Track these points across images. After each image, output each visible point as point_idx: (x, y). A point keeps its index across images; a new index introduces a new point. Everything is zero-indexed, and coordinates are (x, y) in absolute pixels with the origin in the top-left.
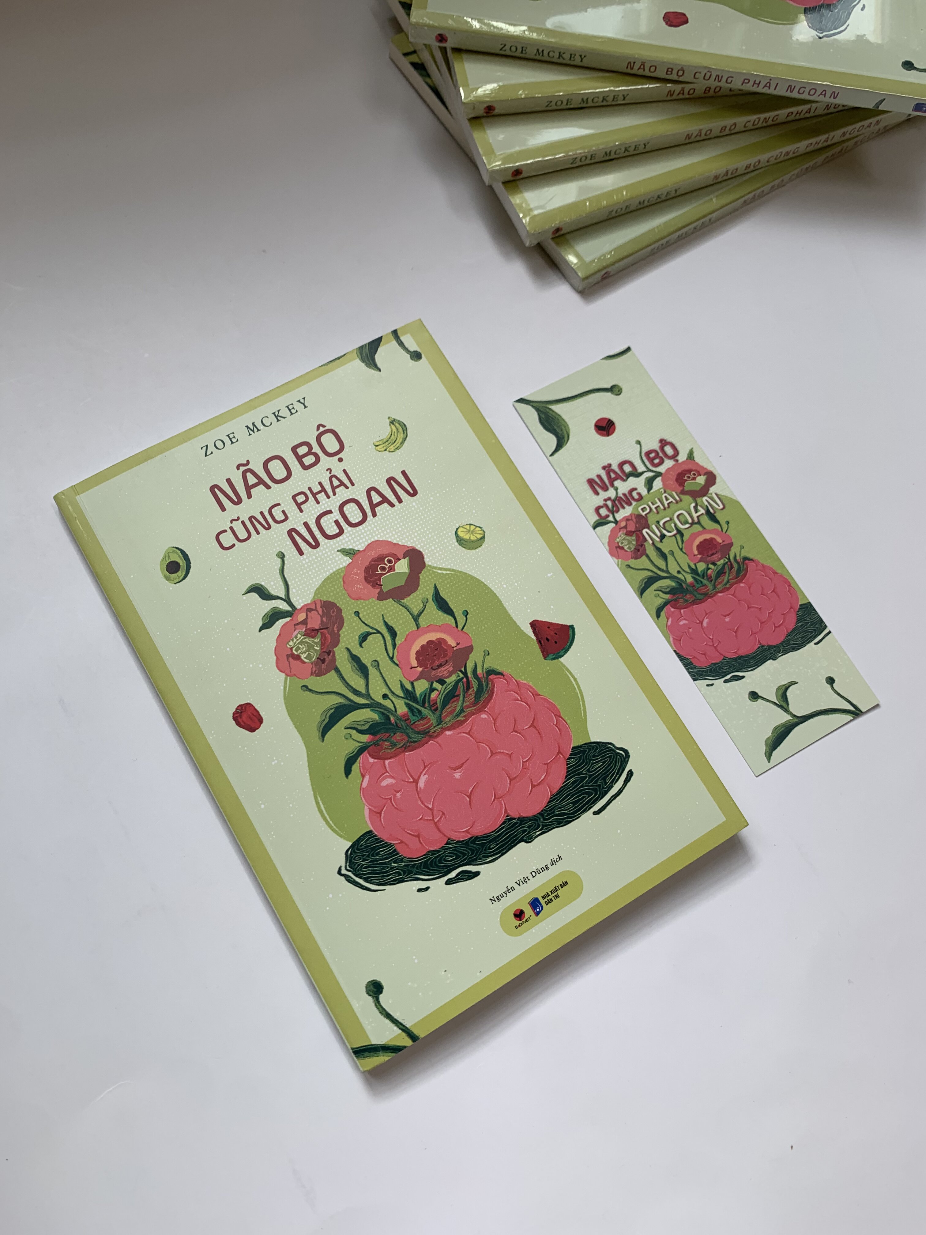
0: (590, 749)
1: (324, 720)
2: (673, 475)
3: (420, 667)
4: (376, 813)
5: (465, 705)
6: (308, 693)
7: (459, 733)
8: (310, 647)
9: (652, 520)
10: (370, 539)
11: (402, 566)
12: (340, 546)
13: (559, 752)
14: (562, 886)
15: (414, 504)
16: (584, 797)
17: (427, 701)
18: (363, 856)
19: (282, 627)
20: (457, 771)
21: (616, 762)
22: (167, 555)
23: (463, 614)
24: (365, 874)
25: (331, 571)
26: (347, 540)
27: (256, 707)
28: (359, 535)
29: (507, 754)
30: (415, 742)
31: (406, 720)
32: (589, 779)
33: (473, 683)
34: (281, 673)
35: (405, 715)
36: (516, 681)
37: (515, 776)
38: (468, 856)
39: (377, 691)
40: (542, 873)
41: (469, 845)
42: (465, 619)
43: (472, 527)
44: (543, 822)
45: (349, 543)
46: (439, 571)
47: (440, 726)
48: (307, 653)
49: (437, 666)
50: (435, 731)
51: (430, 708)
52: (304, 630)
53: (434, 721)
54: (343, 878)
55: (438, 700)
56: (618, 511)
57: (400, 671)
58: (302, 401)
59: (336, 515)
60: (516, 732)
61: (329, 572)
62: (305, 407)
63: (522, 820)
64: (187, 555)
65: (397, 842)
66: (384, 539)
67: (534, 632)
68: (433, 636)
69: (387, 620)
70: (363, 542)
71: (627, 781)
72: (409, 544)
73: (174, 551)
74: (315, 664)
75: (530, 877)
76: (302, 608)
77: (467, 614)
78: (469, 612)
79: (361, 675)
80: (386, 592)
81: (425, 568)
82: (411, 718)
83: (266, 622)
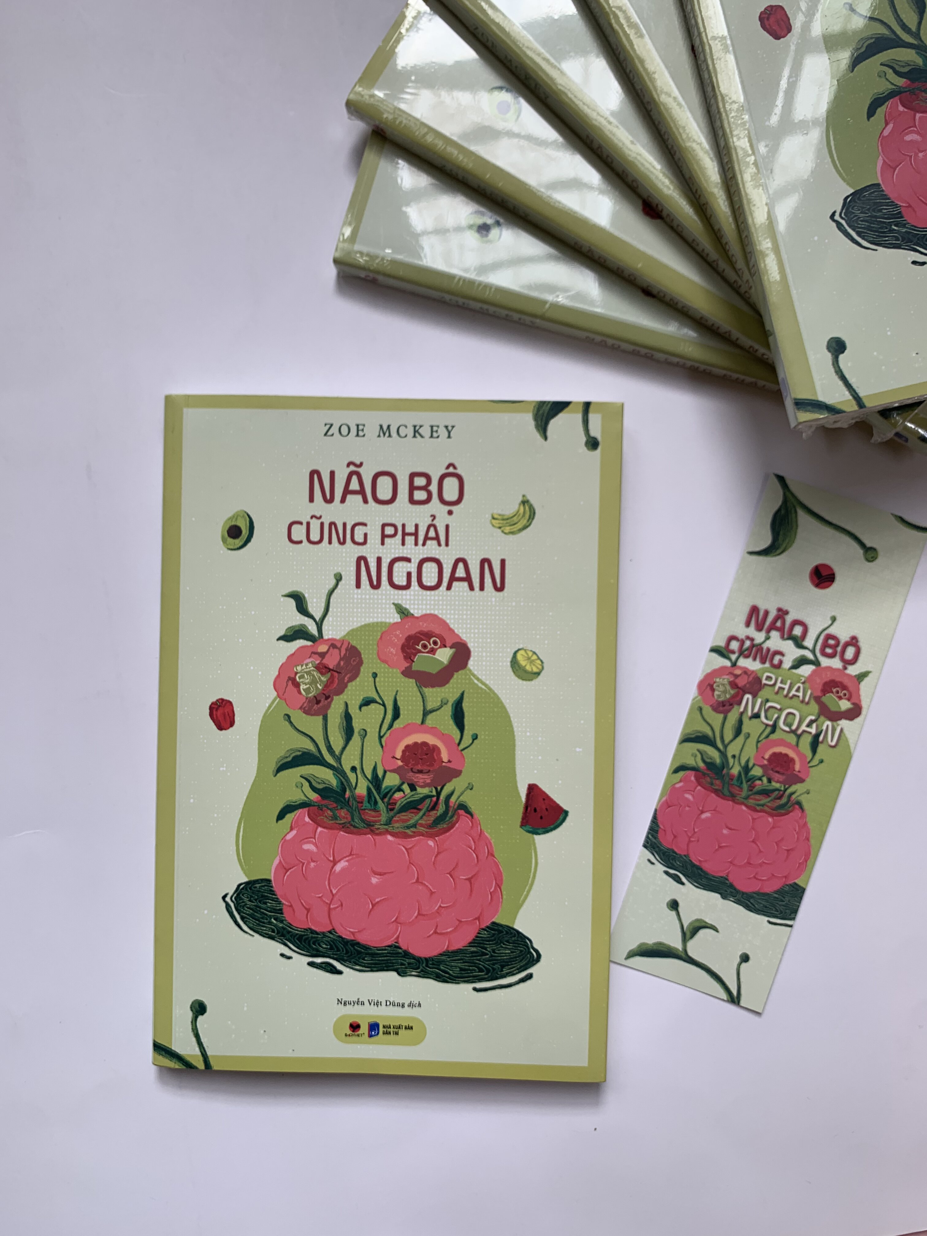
0: (507, 933)
1: (287, 757)
3: (402, 762)
4: (283, 868)
5: (420, 822)
6: (287, 723)
7: (399, 844)
8: (314, 682)
10: (430, 609)
11: (444, 655)
12: (398, 599)
13: (478, 918)
14: (406, 1028)
15: (493, 599)
16: (474, 970)
17: (389, 796)
18: (251, 897)
19: (300, 647)
20: (376, 876)
21: (523, 958)
22: (236, 516)
23: (472, 736)
24: (245, 914)
25: (375, 620)
26: (408, 597)
27: (235, 709)
28: (422, 600)
29: (430, 890)
30: (355, 827)
31: (359, 802)
32: (490, 957)
33: (441, 806)
34: (274, 690)
35: (361, 797)
36: (481, 829)
37: (425, 913)
38: (342, 953)
39: (349, 760)
40: (396, 1007)
41: (347, 945)
42: (471, 741)
43: (535, 657)
44: (424, 967)
45: (408, 602)
46: (476, 681)
47: (387, 827)
48: (308, 686)
49: (418, 770)
50: (379, 829)
51: (388, 805)
52: (317, 662)
53: (384, 818)
54: (224, 904)
55: (399, 802)
57: (381, 753)
58: (450, 428)
59: (412, 567)
60: (451, 875)
61: (373, 619)
62: (449, 437)
63: (407, 954)
64: (254, 526)
65: (287, 903)
66: (444, 617)
67: (528, 795)
68: (431, 740)
69: (398, 698)
70: (422, 609)
71: (523, 980)
72: (464, 637)
73: (244, 517)
74: (309, 700)
75: (384, 1003)
76: (328, 640)
77: (476, 738)
78: (479, 737)
79: (344, 736)
80: (414, 671)
81: (465, 670)
82: (364, 803)
83: (289, 634)
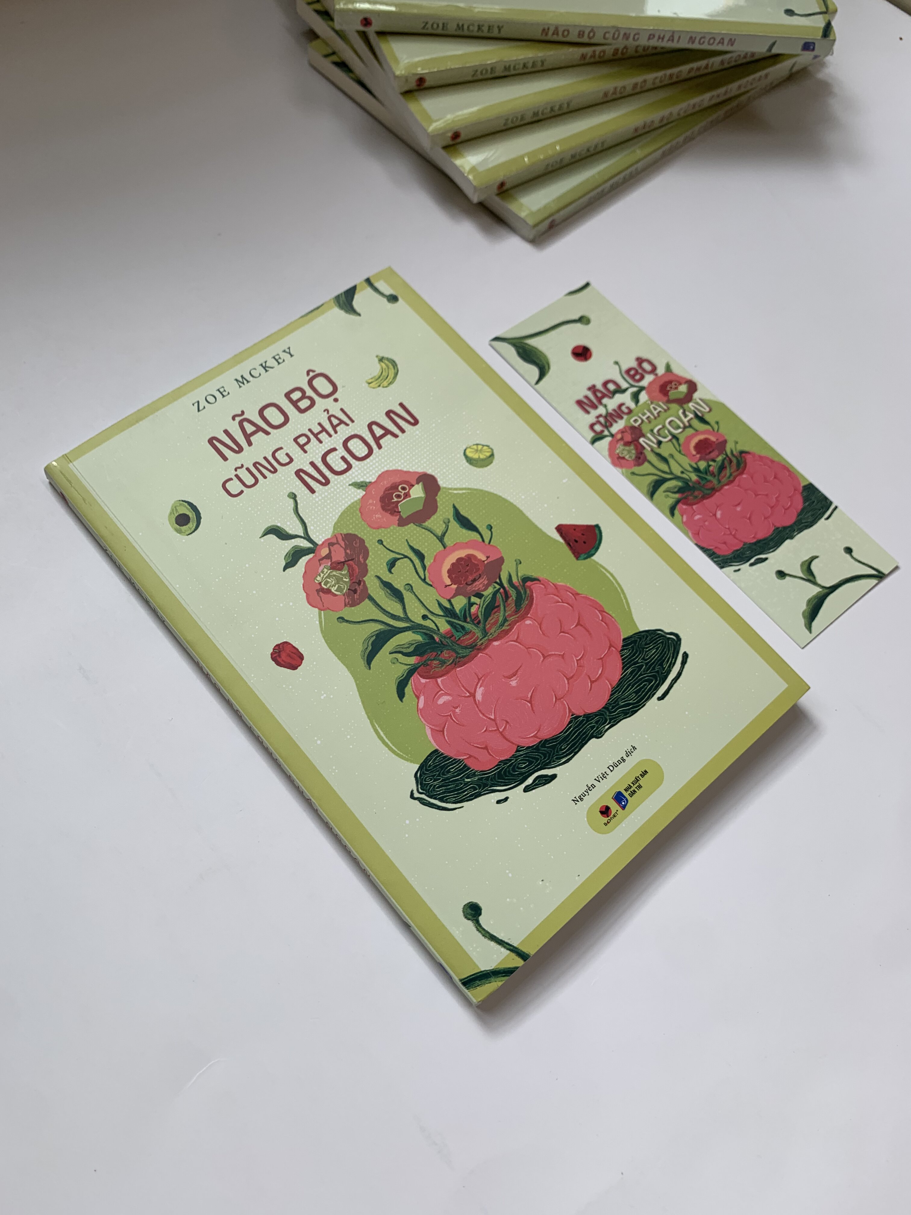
0: (640, 639)
1: (367, 648)
2: (657, 388)
3: (455, 584)
4: (438, 732)
5: (506, 614)
6: (345, 624)
7: (507, 642)
8: (338, 580)
9: (645, 429)
10: (379, 470)
11: (417, 492)
12: (350, 480)
13: (611, 646)
14: (642, 776)
15: (417, 432)
16: (645, 685)
17: (468, 615)
18: (433, 776)
19: (306, 563)
20: (512, 679)
21: (669, 646)
22: (174, 508)
23: (487, 528)
24: (439, 794)
25: (346, 505)
26: (356, 473)
27: (294, 645)
28: (368, 468)
29: (560, 655)
30: (463, 657)
31: (450, 637)
32: (646, 666)
33: (511, 592)
34: (313, 608)
35: (447, 633)
36: (553, 584)
37: (572, 675)
38: (541, 760)
39: (416, 614)
40: (620, 766)
41: (539, 750)
42: (490, 532)
43: (480, 447)
45: (359, 476)
46: (455, 492)
47: (486, 638)
48: (337, 586)
49: (472, 581)
50: (482, 643)
51: (473, 622)
52: (329, 564)
53: (478, 633)
54: (417, 802)
55: (479, 614)
56: (611, 425)
57: (435, 590)
58: (288, 350)
59: (341, 452)
60: (563, 632)
61: (345, 506)
62: (292, 356)
63: (588, 717)
64: (195, 506)
65: (466, 757)
66: (394, 468)
67: (561, 535)
68: (462, 553)
69: (412, 545)
70: (373, 474)
71: (684, 663)
72: (420, 470)
73: (181, 505)
74: (347, 595)
75: (608, 772)
76: (323, 543)
77: (491, 528)
78: (492, 525)
79: (397, 600)
80: (406, 518)
81: (441, 490)
82: (454, 634)
83: (289, 561)
